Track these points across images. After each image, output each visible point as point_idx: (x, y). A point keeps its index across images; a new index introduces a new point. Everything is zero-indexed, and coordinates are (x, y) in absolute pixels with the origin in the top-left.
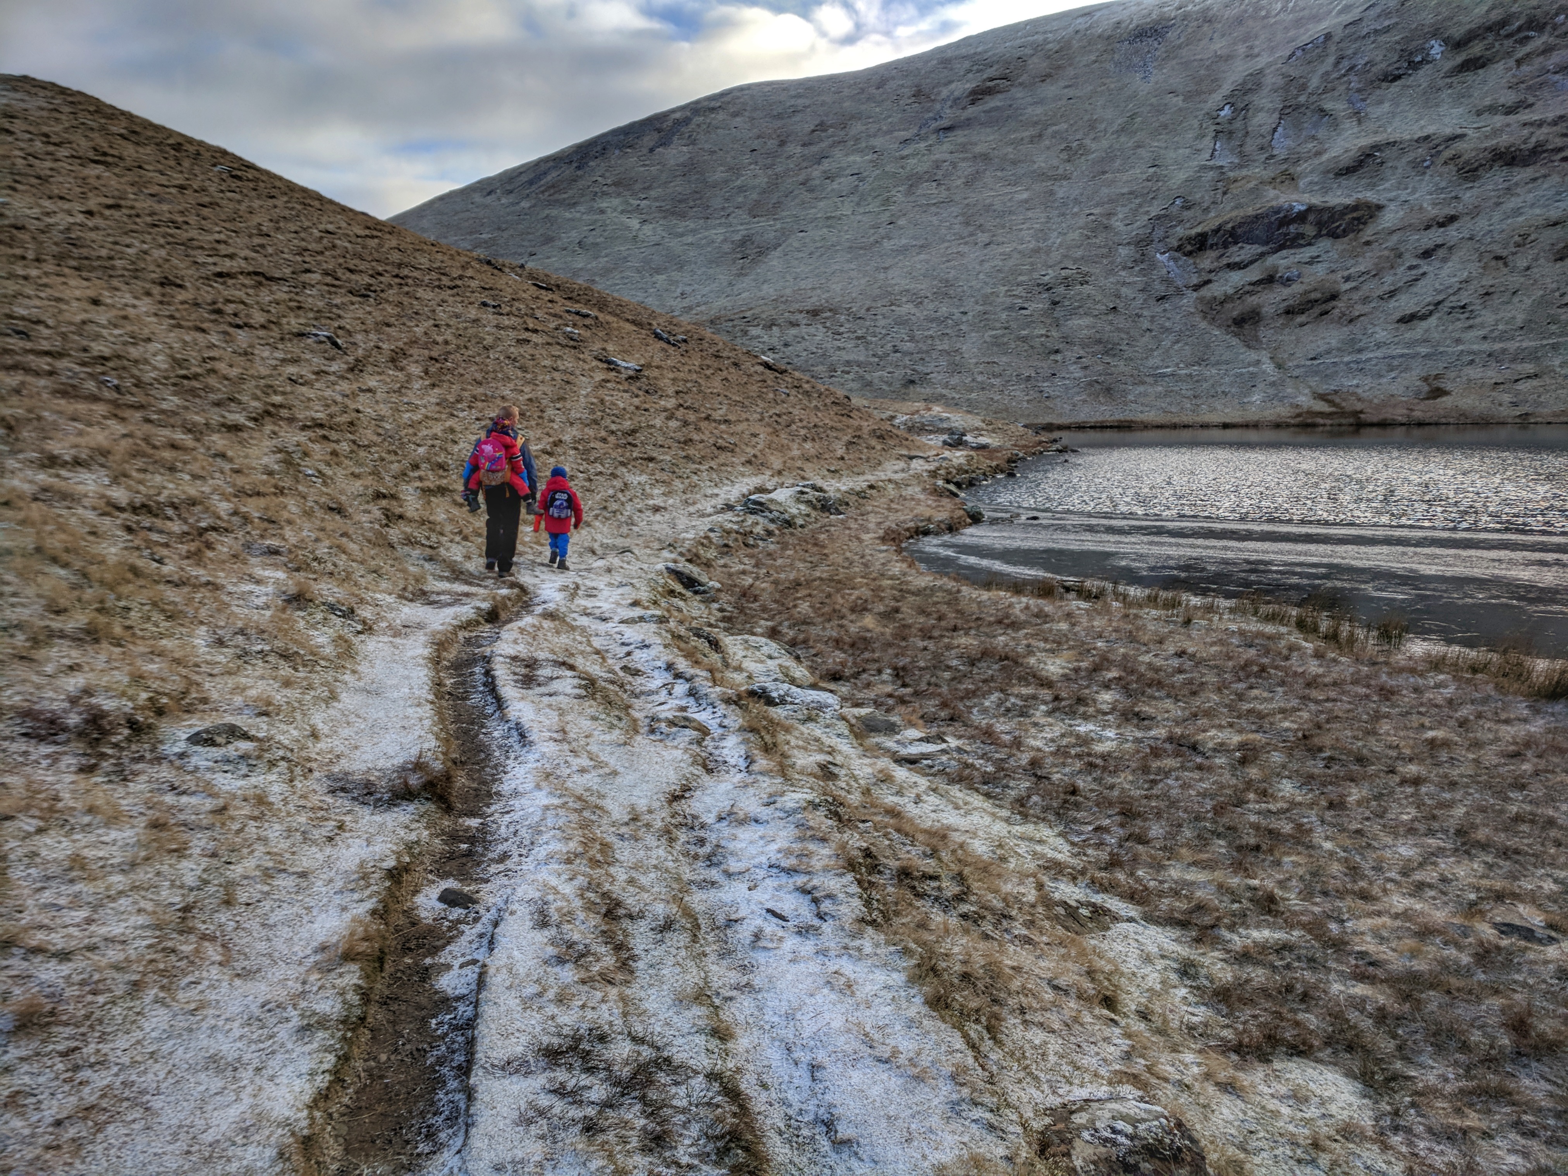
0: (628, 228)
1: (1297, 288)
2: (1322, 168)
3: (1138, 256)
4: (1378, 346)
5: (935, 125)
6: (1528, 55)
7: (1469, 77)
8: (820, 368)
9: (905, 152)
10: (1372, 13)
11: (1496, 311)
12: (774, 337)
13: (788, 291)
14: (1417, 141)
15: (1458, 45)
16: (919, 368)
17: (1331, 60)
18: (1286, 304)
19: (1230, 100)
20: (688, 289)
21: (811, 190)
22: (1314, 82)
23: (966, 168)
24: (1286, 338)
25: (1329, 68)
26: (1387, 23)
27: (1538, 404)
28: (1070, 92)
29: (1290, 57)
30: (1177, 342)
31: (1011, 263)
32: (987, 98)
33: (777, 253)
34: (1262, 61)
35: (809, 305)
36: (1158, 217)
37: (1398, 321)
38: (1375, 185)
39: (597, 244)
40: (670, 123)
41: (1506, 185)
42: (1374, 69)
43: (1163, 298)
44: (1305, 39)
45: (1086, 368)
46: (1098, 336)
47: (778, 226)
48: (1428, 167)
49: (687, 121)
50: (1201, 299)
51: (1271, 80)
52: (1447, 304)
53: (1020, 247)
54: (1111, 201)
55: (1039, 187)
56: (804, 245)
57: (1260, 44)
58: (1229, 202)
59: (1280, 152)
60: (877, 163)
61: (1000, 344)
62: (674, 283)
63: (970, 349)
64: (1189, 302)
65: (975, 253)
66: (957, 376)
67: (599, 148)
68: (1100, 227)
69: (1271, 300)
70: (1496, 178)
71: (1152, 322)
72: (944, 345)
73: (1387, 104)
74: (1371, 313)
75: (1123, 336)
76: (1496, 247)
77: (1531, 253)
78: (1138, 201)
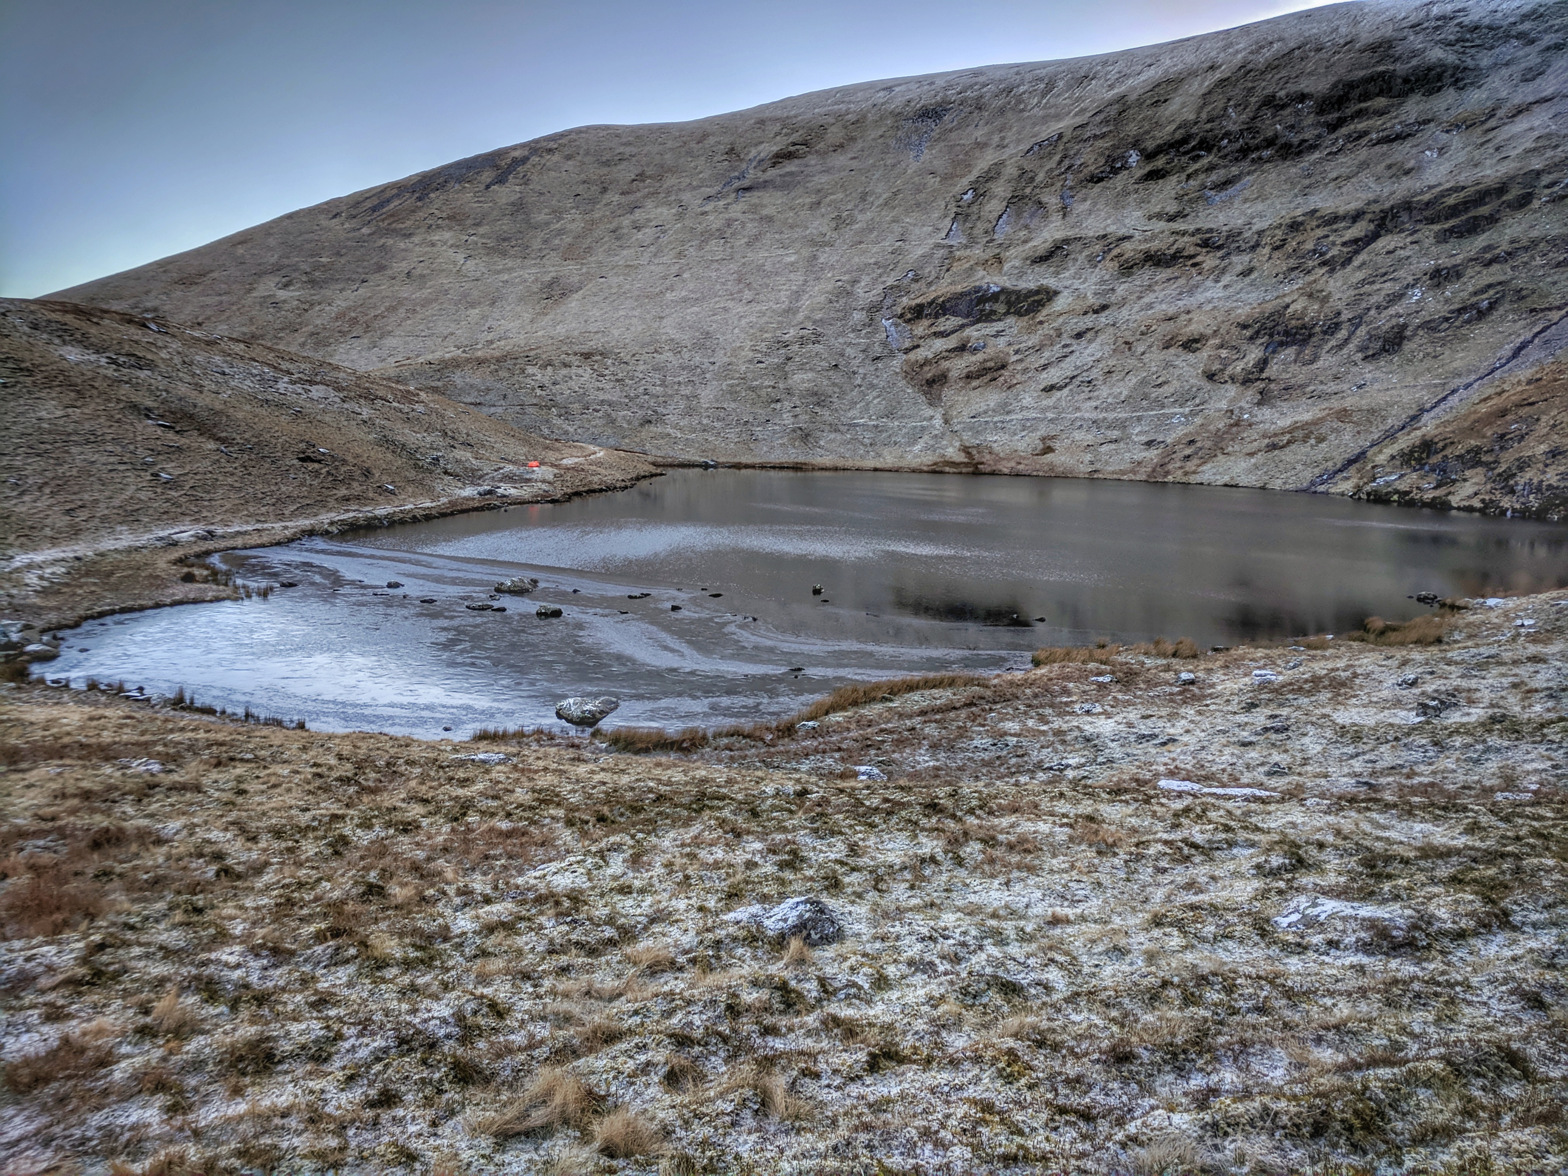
0: (453, 262)
1: (980, 357)
2: (1023, 255)
3: (867, 320)
5: (737, 184)
6: (1196, 171)
7: (1151, 185)
9: (707, 208)
10: (1098, 119)
11: (1110, 387)
12: (545, 376)
15: (1150, 156)
18: (968, 369)
19: (974, 186)
20: (495, 324)
21: (618, 239)
23: (752, 228)
24: (960, 398)
25: (1054, 166)
26: (1105, 130)
27: (1107, 463)
28: (854, 164)
29: (1028, 151)
30: (878, 397)
31: (763, 320)
32: (786, 162)
33: (576, 296)
34: (1005, 154)
35: (585, 349)
36: (892, 287)
37: (1044, 390)
38: (1058, 273)
39: (424, 276)
40: (509, 161)
41: (1149, 282)
42: (1085, 171)
43: (877, 358)
44: (1044, 136)
45: (796, 416)
46: (815, 389)
47: (584, 270)
48: (1100, 262)
49: (524, 160)
50: (906, 362)
51: (1010, 171)
52: (1080, 379)
53: (775, 306)
54: (859, 270)
55: (806, 252)
56: (601, 290)
57: (1010, 136)
58: (947, 278)
59: (999, 237)
60: (680, 217)
61: (733, 393)
62: (484, 317)
63: (707, 395)
64: (897, 363)
65: (740, 309)
66: (687, 418)
67: (441, 180)
68: (844, 292)
69: (959, 365)
70: (1144, 276)
71: (863, 379)
72: (687, 391)
73: (1088, 203)
74: (1025, 382)
75: (836, 390)
76: (1127, 333)
77: (1150, 341)
78: (879, 271)
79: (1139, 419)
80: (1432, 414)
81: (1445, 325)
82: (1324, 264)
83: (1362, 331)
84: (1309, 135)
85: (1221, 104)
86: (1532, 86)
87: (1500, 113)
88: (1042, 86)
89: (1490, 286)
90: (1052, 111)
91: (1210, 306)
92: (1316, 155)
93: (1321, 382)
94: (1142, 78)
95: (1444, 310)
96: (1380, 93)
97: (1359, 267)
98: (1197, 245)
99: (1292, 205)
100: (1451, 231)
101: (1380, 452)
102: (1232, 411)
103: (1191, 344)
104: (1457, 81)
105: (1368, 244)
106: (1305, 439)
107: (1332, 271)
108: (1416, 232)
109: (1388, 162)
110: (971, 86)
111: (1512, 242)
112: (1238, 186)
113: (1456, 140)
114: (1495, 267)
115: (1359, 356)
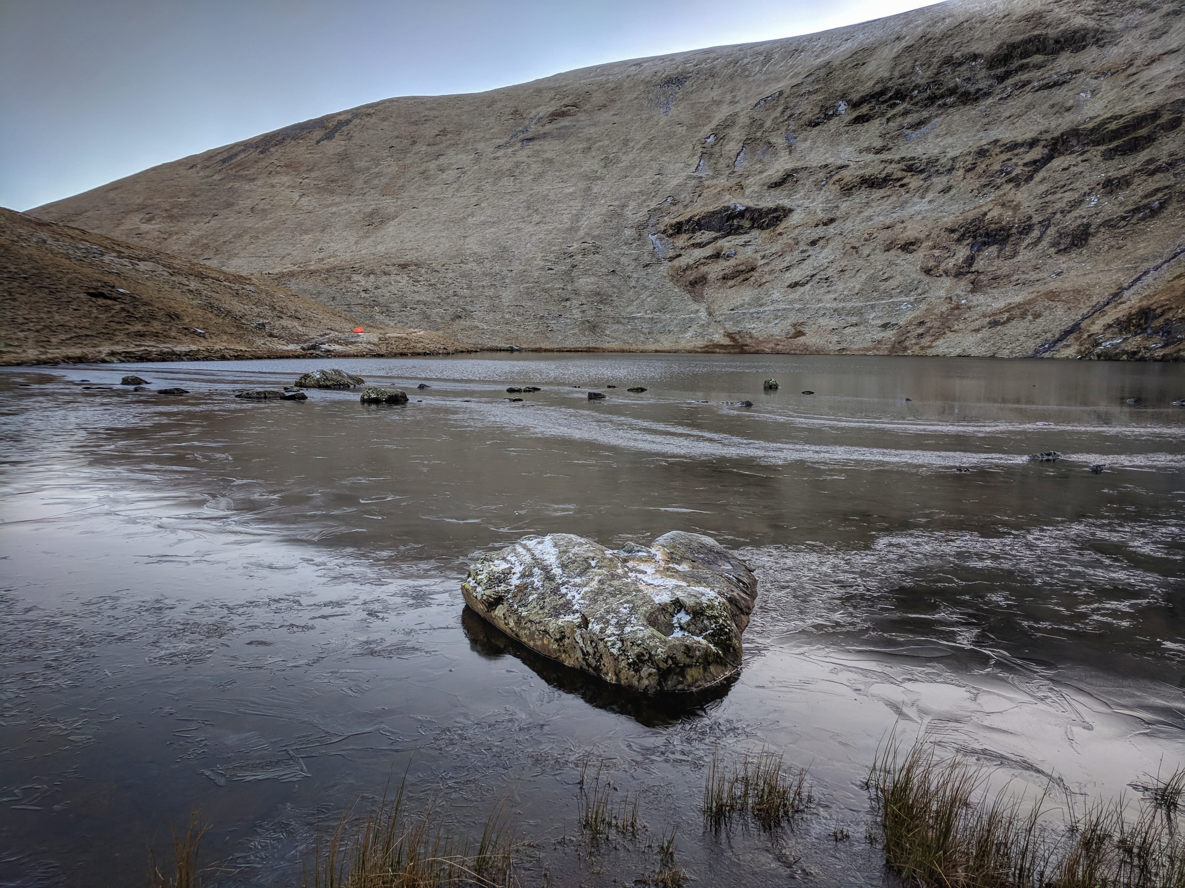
0: (290, 199)
1: (732, 262)
2: (761, 182)
3: (637, 235)
5: (521, 136)
6: (894, 115)
7: (859, 127)
8: (396, 304)
9: (498, 155)
10: (810, 79)
11: (845, 282)
12: (369, 282)
13: (394, 250)
14: (821, 167)
15: (855, 105)
16: (468, 308)
17: (780, 109)
18: (724, 272)
19: (715, 132)
20: (325, 246)
21: (427, 178)
23: (536, 168)
24: (719, 295)
26: (816, 87)
27: (852, 342)
28: (616, 119)
29: (756, 105)
30: (651, 296)
31: (550, 237)
32: (560, 119)
33: (393, 223)
34: (738, 108)
35: (402, 261)
36: (655, 210)
37: (789, 286)
38: (791, 195)
39: (265, 210)
40: (335, 123)
41: (867, 200)
42: (804, 118)
43: (647, 265)
44: (767, 94)
45: (583, 312)
46: (598, 290)
47: (399, 203)
48: (824, 185)
49: (347, 122)
50: (672, 268)
51: (743, 120)
52: (818, 277)
53: (559, 226)
54: (626, 197)
55: (582, 185)
56: (414, 218)
57: (740, 95)
58: (700, 202)
59: (739, 170)
60: (477, 161)
61: (529, 293)
62: (316, 241)
63: (507, 296)
64: (664, 268)
65: (529, 228)
66: (492, 314)
67: (280, 138)
68: (616, 214)
69: (715, 270)
70: (862, 195)
71: (637, 281)
72: (491, 292)
73: (809, 142)
74: (773, 280)
75: (615, 290)
76: (853, 240)
77: (873, 245)
78: (643, 198)
79: (873, 307)
80: (1132, 291)
81: (1123, 223)
82: (1010, 181)
83: (1052, 231)
84: (983, 85)
85: (909, 64)
86: (1158, 43)
87: (1138, 62)
88: (762, 58)
89: (1158, 190)
90: (772, 75)
91: (919, 217)
92: (990, 101)
93: (1023, 272)
94: (842, 49)
95: (1121, 211)
96: (1038, 51)
97: (1041, 182)
98: (903, 170)
99: (976, 138)
100: (1116, 149)
101: (1093, 323)
102: (951, 298)
103: (908, 247)
104: (1098, 40)
105: (1045, 165)
106: (1023, 316)
107: (1018, 186)
108: (1084, 152)
109: (1051, 103)
110: (705, 60)
111: (1171, 155)
112: (929, 126)
113: (1104, 84)
114: (1158, 176)
115: (1053, 250)
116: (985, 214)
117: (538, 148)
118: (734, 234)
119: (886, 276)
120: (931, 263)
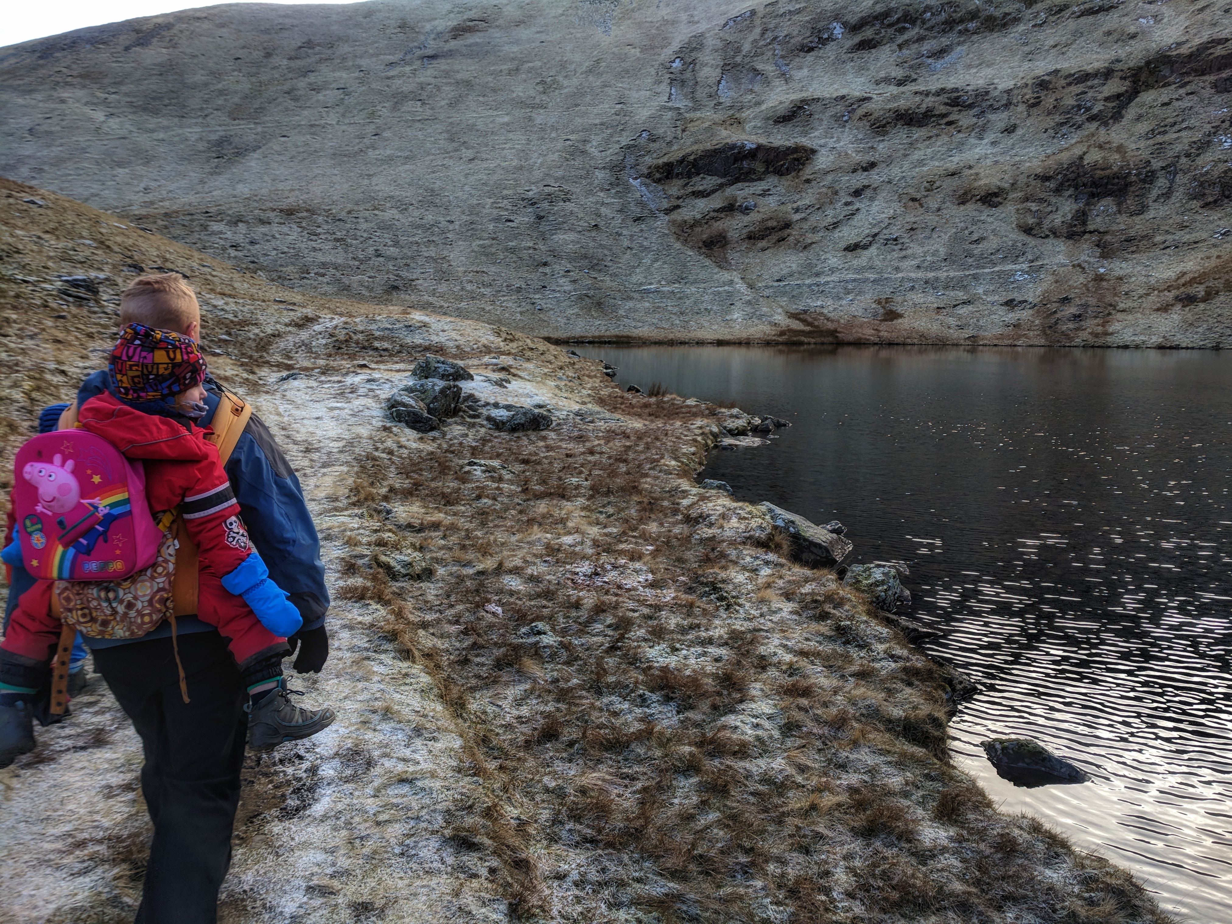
0: (90, 120)
1: (754, 216)
3: (613, 179)
4: (832, 271)
5: (419, 53)
6: (907, 41)
7: (865, 54)
8: (290, 268)
9: (391, 73)
11: (922, 245)
13: (264, 191)
14: (836, 99)
15: (854, 28)
16: (404, 274)
17: (758, 31)
18: (747, 230)
19: (681, 54)
20: (153, 184)
22: (747, 47)
23: (449, 92)
25: (758, 37)
28: (543, 37)
29: (725, 25)
31: (496, 177)
32: (468, 35)
33: (255, 155)
34: (702, 27)
35: (283, 206)
36: (628, 147)
37: (844, 250)
38: (807, 133)
39: (52, 133)
41: (909, 140)
42: (793, 41)
43: (639, 219)
44: (735, 13)
45: (574, 281)
46: (583, 251)
47: (259, 129)
48: (846, 121)
49: (169, 28)
50: (674, 222)
51: (711, 42)
52: (881, 236)
53: (503, 164)
54: (585, 130)
55: (519, 114)
56: (286, 149)
57: (697, 14)
58: (689, 137)
59: (726, 101)
60: (363, 80)
61: (488, 254)
63: (457, 257)
64: (662, 224)
69: (734, 226)
70: (901, 134)
71: (631, 241)
73: (806, 70)
74: (821, 241)
75: (606, 252)
76: (911, 191)
77: (939, 197)
78: (609, 131)
79: (975, 277)
82: (1092, 119)
83: (1182, 179)
84: (1008, 9)
91: (989, 162)
92: (1021, 28)
97: (1137, 120)
99: (1026, 68)
103: (990, 198)
105: (1130, 100)
107: (1106, 124)
108: (1186, 84)
109: (1105, 29)
112: (955, 54)
113: (1165, 9)
115: (1195, 204)
116: (1081, 158)
117: (447, 67)
118: (744, 181)
119: (975, 237)
120: (1031, 221)
